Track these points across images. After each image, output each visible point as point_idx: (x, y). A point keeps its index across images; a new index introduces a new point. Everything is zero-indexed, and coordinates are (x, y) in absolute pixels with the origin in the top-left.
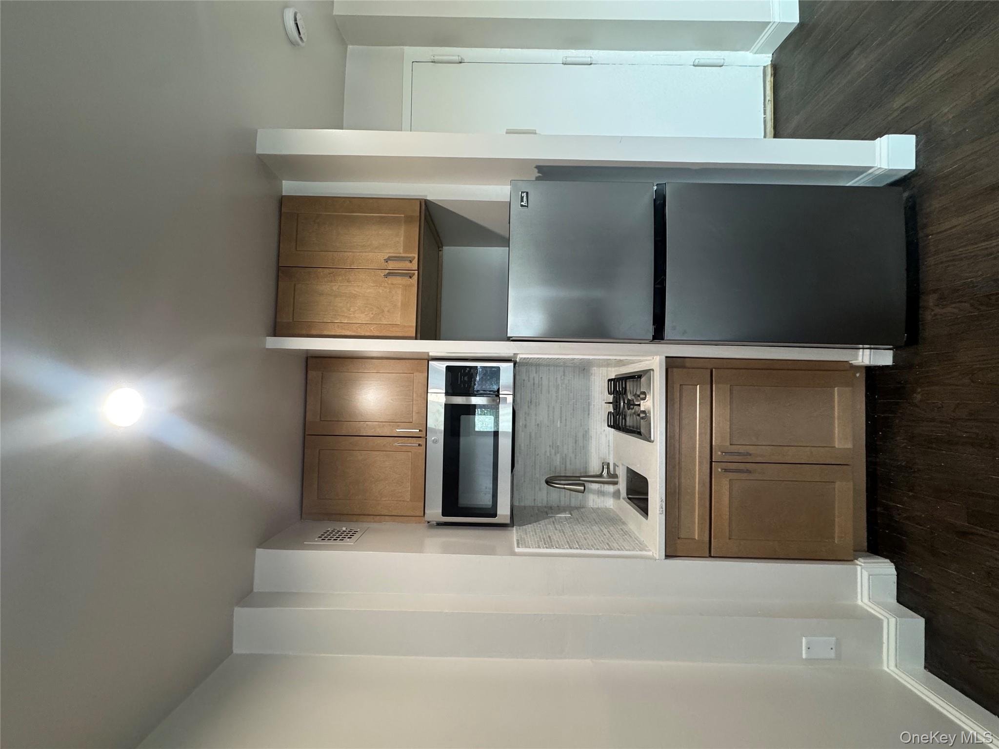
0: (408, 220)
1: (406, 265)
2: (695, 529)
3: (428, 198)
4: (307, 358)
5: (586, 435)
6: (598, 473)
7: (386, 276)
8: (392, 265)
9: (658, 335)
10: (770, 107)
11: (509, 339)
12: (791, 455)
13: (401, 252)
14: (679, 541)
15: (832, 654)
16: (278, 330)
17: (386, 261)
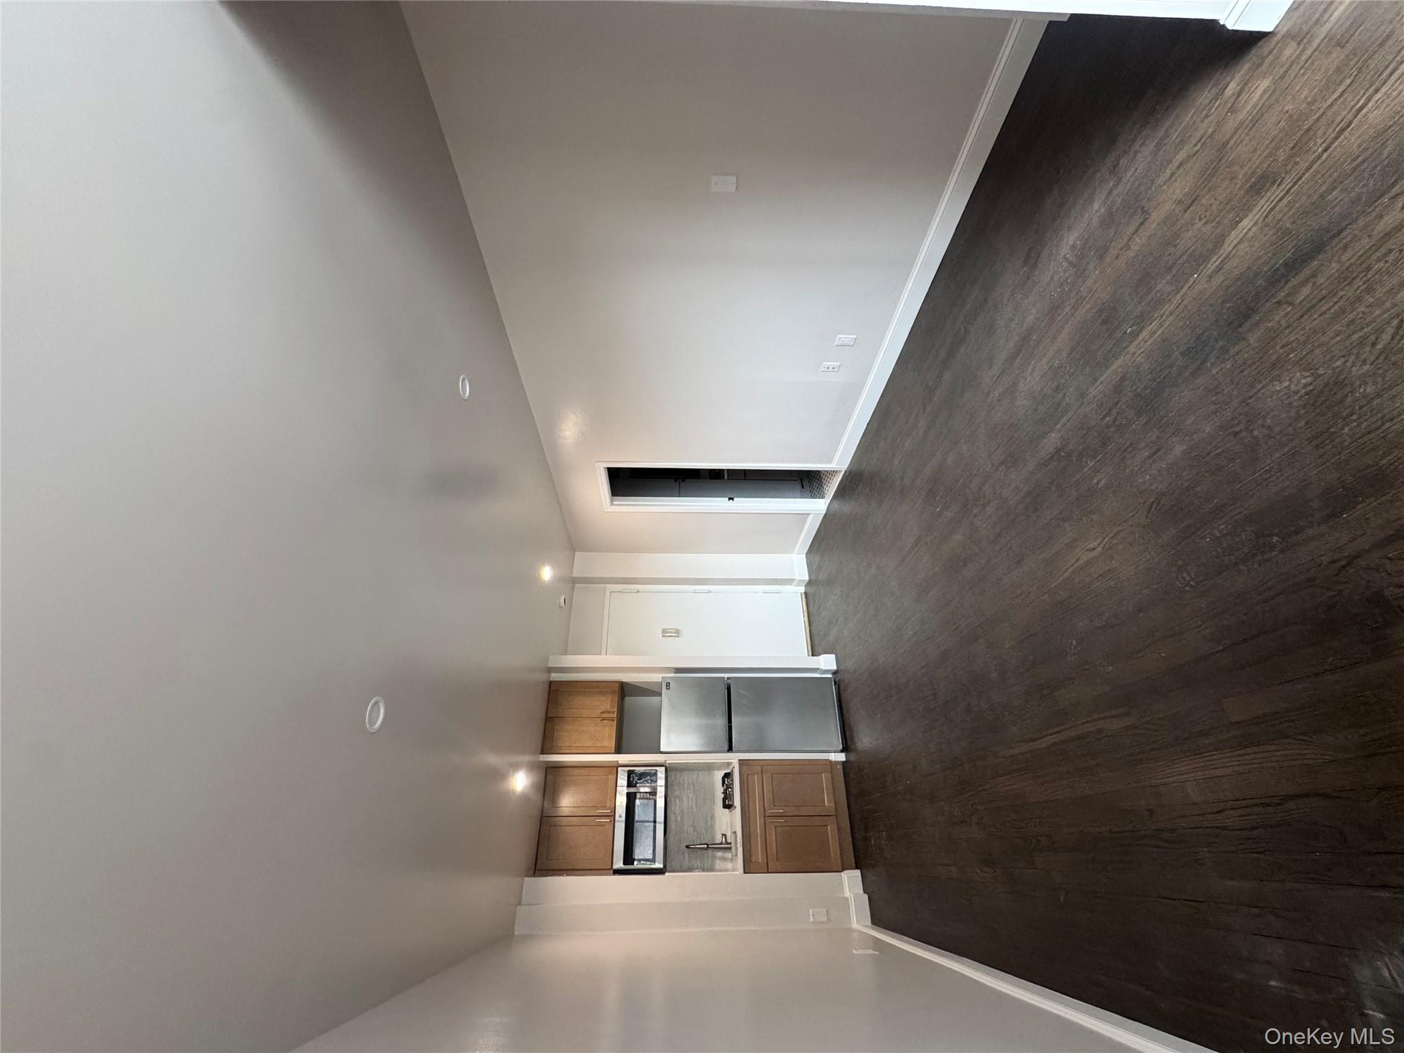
0: (613, 693)
1: (611, 715)
2: (759, 856)
3: (624, 680)
4: (546, 769)
5: (713, 817)
6: (720, 842)
7: (602, 720)
8: (604, 716)
9: (730, 749)
10: (806, 614)
11: (662, 753)
12: (803, 811)
13: (608, 708)
14: (751, 864)
15: (825, 919)
16: (543, 752)
17: (602, 713)
